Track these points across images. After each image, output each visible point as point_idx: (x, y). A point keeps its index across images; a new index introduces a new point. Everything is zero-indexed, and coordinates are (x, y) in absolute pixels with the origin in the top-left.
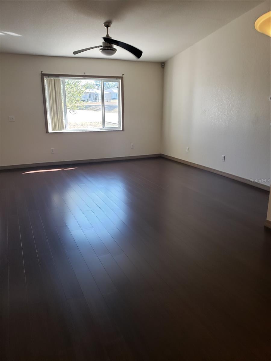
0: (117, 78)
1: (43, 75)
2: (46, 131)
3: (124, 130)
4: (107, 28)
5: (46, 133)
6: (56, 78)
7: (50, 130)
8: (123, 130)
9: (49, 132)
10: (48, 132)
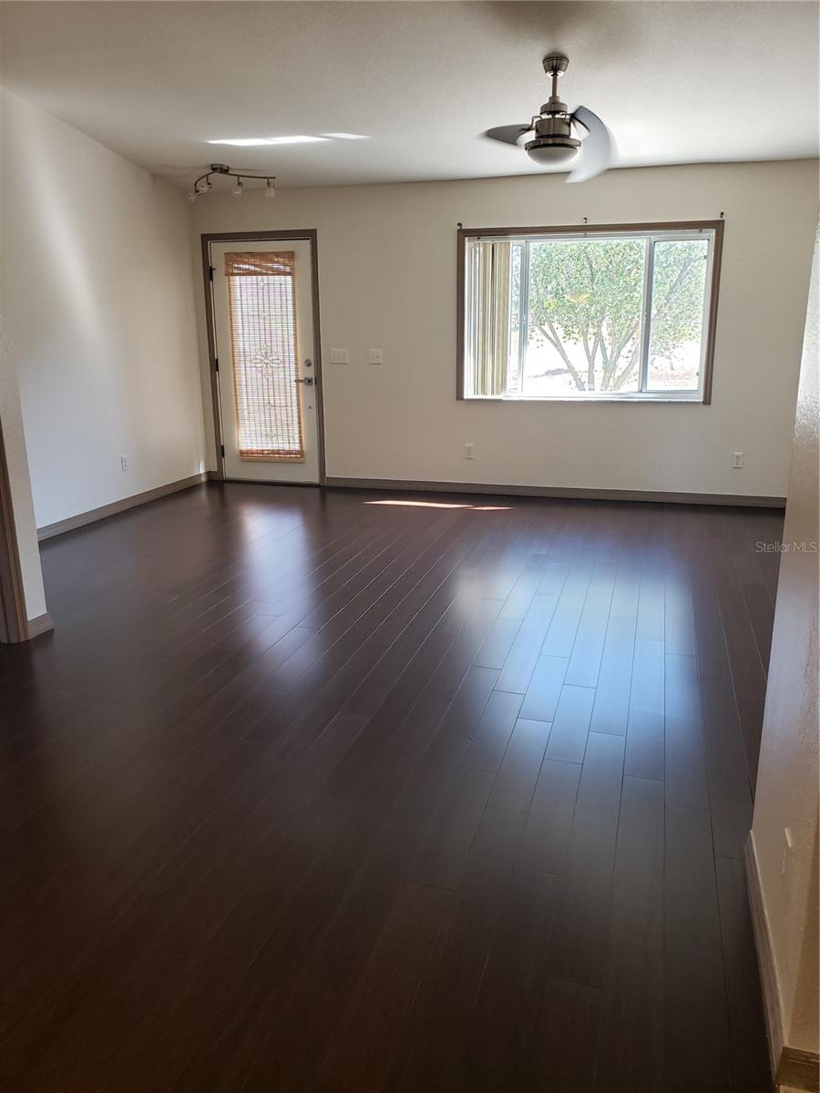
0: (700, 225)
1: (463, 234)
2: (457, 396)
3: (710, 403)
4: (555, 75)
5: (457, 399)
6: (498, 241)
7: (469, 393)
8: (704, 403)
9: (466, 397)
10: (462, 399)
